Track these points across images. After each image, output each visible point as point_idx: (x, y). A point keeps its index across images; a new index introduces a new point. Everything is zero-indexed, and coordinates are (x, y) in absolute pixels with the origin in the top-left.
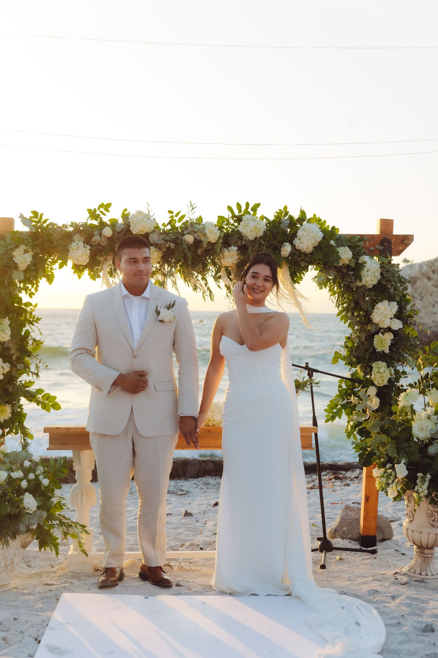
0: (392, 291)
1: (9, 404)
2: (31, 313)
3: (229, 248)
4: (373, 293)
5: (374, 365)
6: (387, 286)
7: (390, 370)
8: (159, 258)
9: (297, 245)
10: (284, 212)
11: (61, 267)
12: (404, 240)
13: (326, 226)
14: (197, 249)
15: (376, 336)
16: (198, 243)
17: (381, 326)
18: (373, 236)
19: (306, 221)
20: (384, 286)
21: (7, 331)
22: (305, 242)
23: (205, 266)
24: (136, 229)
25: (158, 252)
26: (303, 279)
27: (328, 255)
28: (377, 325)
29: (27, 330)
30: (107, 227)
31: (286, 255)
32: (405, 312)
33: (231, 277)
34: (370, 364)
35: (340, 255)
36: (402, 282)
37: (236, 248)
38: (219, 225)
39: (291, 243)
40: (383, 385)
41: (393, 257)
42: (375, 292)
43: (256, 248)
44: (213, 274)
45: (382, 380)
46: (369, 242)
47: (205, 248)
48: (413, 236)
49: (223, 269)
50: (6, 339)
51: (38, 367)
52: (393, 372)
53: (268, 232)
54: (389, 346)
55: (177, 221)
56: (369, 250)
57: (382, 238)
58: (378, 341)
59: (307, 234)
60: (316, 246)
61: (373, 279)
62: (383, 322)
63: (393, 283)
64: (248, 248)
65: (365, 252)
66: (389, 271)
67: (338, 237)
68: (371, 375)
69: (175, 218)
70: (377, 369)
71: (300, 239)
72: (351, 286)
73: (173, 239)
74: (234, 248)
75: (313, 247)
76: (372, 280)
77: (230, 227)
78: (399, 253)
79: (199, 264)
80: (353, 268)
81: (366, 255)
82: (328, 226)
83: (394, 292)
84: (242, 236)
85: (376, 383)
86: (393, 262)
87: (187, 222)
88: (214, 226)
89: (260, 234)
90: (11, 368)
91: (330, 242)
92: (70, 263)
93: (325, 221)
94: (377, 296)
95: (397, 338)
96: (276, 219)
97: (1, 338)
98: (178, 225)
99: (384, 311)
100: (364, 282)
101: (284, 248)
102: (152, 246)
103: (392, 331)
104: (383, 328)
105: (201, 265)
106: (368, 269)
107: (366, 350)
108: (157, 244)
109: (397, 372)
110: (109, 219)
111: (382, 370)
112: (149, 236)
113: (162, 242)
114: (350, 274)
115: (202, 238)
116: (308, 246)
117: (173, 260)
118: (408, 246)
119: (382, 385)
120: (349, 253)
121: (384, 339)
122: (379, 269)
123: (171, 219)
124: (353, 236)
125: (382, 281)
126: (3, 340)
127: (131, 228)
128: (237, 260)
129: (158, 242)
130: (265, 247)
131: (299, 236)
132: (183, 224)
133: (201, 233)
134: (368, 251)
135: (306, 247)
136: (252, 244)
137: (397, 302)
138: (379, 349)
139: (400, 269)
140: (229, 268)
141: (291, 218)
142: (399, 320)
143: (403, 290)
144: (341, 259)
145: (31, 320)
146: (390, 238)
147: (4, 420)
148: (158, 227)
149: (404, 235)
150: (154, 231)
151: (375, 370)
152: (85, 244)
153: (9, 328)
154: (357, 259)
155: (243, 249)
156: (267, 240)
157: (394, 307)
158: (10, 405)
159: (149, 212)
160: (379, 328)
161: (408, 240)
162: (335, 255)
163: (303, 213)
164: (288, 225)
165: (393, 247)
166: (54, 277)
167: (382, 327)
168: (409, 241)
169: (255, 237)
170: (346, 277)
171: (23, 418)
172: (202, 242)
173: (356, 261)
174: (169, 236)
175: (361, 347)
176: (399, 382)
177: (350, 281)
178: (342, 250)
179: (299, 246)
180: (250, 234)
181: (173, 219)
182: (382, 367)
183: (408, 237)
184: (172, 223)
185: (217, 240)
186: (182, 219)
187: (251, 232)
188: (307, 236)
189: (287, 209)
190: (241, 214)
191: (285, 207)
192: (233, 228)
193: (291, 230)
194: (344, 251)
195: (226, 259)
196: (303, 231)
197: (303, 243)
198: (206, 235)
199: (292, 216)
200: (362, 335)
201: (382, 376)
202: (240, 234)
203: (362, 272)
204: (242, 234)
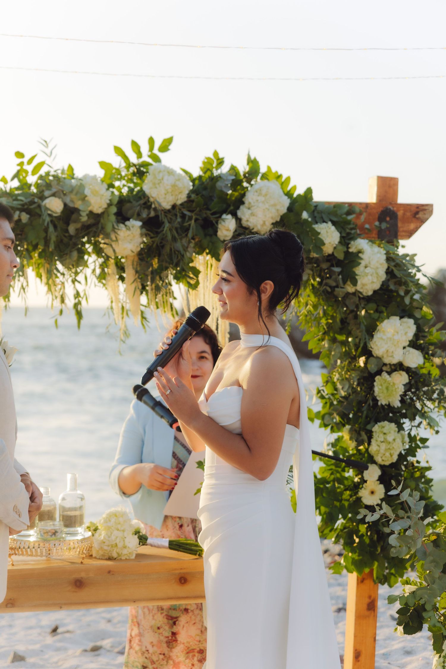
3: (127, 223)
4: (373, 306)
5: (376, 428)
6: (397, 292)
7: (402, 437)
9: (244, 219)
10: (215, 161)
12: (417, 213)
13: (290, 187)
14: (68, 224)
15: (377, 378)
16: (70, 213)
17: (387, 360)
18: (367, 206)
20: (392, 291)
22: (259, 214)
23: (81, 255)
28: (381, 359)
31: (226, 236)
34: (368, 427)
35: (322, 238)
37: (140, 224)
38: (108, 181)
39: (234, 214)
40: (390, 462)
41: (401, 242)
42: (376, 302)
43: (176, 224)
44: (97, 270)
45: (390, 454)
46: (362, 215)
47: (83, 222)
48: (431, 206)
49: (112, 261)
52: (406, 439)
54: (400, 396)
55: (30, 173)
56: (362, 228)
57: (381, 209)
58: (381, 385)
60: (277, 222)
61: (375, 280)
62: (390, 354)
66: (400, 266)
67: (313, 206)
68: (370, 445)
69: (26, 167)
70: (381, 435)
71: (249, 209)
72: (335, 294)
74: (136, 224)
75: (273, 223)
76: (373, 282)
77: (124, 185)
78: (410, 234)
79: (71, 252)
80: (339, 260)
81: (361, 238)
82: (294, 188)
83: (411, 303)
84: (149, 201)
85: (378, 459)
87: (48, 174)
88: (100, 182)
89: (182, 198)
91: (300, 214)
93: (288, 179)
94: (380, 312)
96: (205, 173)
98: (32, 179)
99: (393, 335)
100: (358, 286)
101: (223, 223)
103: (406, 368)
104: (390, 364)
105: (73, 254)
106: (366, 262)
107: (361, 403)
109: (412, 438)
111: (390, 438)
114: (334, 272)
115: (78, 204)
116: (264, 223)
118: (424, 223)
119: (387, 463)
120: (334, 234)
121: (392, 384)
122: (385, 262)
123: (19, 168)
124: (338, 206)
125: (388, 283)
128: (141, 244)
130: (193, 221)
131: (250, 203)
132: (41, 177)
133: (77, 194)
134: (360, 231)
135: (261, 223)
136: (169, 216)
137: (415, 319)
138: (383, 401)
140: (124, 260)
142: (416, 349)
146: (395, 209)
149: (418, 204)
151: (377, 437)
154: (347, 245)
155: (152, 225)
156: (195, 209)
157: (409, 327)
160: (382, 364)
161: (425, 212)
162: (313, 238)
163: (253, 163)
164: (231, 182)
165: (400, 224)
167: (388, 363)
168: (425, 214)
169: (172, 203)
170: (327, 277)
172: (79, 211)
173: (345, 249)
174: (16, 200)
175: (351, 397)
176: (414, 456)
177: (334, 284)
178: (323, 229)
179: (247, 221)
180: (165, 198)
181: (22, 167)
182: (390, 432)
183: (424, 208)
184: (21, 177)
185: (106, 209)
186: (39, 170)
187: (166, 194)
188: (263, 202)
189: (221, 156)
190: (141, 160)
191: (216, 154)
192: (129, 187)
193: (234, 193)
194: (327, 232)
195: (120, 242)
196: (256, 194)
197: (257, 216)
198: (86, 199)
199: (236, 167)
200: (353, 377)
201: (391, 448)
202: (147, 198)
203: (357, 268)
204: (149, 198)
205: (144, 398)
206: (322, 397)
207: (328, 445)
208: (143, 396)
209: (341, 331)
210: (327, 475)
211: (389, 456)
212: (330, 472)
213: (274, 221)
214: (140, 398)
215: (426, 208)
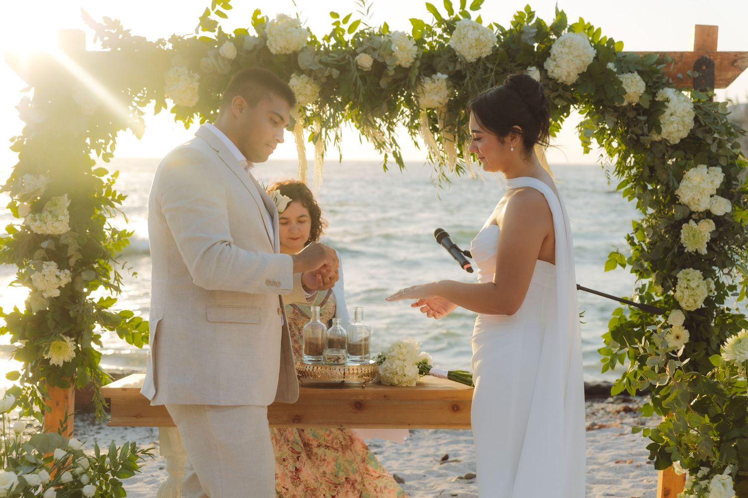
0: (714, 148)
1: (71, 337)
2: (109, 187)
3: (434, 76)
4: (680, 153)
5: (680, 275)
6: (705, 140)
7: (708, 284)
8: (315, 94)
9: (550, 70)
10: (527, 15)
11: (157, 110)
12: (735, 61)
13: (601, 37)
14: (380, 78)
15: (684, 225)
16: (379, 68)
17: (694, 208)
18: (682, 54)
19: (566, 29)
20: (699, 139)
21: (61, 217)
22: (564, 65)
23: (392, 107)
24: (276, 46)
25: (314, 85)
26: (561, 128)
27: (603, 86)
28: (687, 206)
29: (101, 215)
30: (227, 42)
32: (735, 185)
33: (437, 126)
35: (625, 87)
36: (731, 134)
37: (445, 76)
38: (418, 37)
39: (541, 67)
40: (695, 309)
41: (716, 91)
42: (684, 151)
43: (477, 77)
44: (408, 120)
45: (694, 300)
46: (675, 64)
47: (392, 76)
49: (423, 113)
50: (61, 231)
51: (119, 275)
52: (713, 286)
53: (500, 49)
54: (707, 243)
55: (347, 32)
56: (675, 78)
57: (697, 58)
58: (689, 233)
59: (566, 50)
60: (583, 72)
61: (681, 128)
62: (697, 202)
63: (716, 135)
64: (465, 77)
65: (668, 81)
66: (709, 115)
67: (621, 56)
68: (675, 291)
69: (342, 26)
70: (685, 281)
71: (555, 60)
72: (641, 141)
73: (338, 61)
74: (442, 77)
75: (579, 74)
76: (678, 130)
77: (436, 41)
78: (726, 83)
80: (646, 109)
81: (669, 87)
82: (606, 37)
83: (717, 151)
84: (456, 56)
85: (683, 305)
86: (715, 100)
87: (362, 32)
88: (408, 38)
89: (487, 51)
90: (73, 279)
91: (606, 65)
92: (170, 103)
93: (599, 30)
94: (688, 159)
95: (721, 229)
96: (515, 27)
97: (53, 229)
98: (348, 37)
99: (700, 183)
100: (664, 135)
102: (304, 75)
103: (713, 216)
104: (697, 212)
105: (385, 106)
106: (673, 111)
107: (667, 250)
108: (311, 70)
109: (719, 286)
110: (234, 30)
111: (693, 284)
112: (297, 56)
113: (317, 68)
114: (641, 120)
115: (387, 60)
116: (569, 73)
117: (339, 99)
118: (743, 71)
119: (693, 309)
120: (639, 84)
121: (698, 232)
122: (692, 110)
123: (335, 27)
124: (647, 56)
125: (697, 132)
126: (57, 232)
127: (268, 44)
128: (448, 96)
129: (311, 68)
130: (493, 73)
131: (554, 55)
132: (357, 36)
133: (384, 50)
134: (673, 80)
135: (566, 74)
136: (472, 69)
137: (722, 167)
138: (690, 248)
139: (728, 112)
140: (435, 111)
141: (539, 23)
142: (725, 197)
143: (733, 147)
144: (625, 93)
145: (110, 198)
146: (712, 57)
147: (64, 362)
148: (315, 42)
149: (736, 52)
150: (306, 48)
151: (682, 283)
152: (191, 72)
153: (66, 212)
154: (654, 95)
155: (456, 79)
156: (497, 62)
157: (717, 176)
158: (73, 339)
159: (298, 16)
160: (689, 212)
161: (744, 60)
162: (616, 87)
163: (561, 17)
164: (534, 35)
165: (716, 73)
166: (145, 127)
167: (695, 211)
168: (744, 62)
169: (477, 57)
170: (635, 126)
171: (96, 360)
172: (387, 65)
173: (651, 98)
174: (333, 57)
175: (658, 244)
176: (723, 303)
177: (640, 132)
178: (628, 78)
179: (553, 72)
180: (469, 52)
181: (338, 26)
182: (693, 279)
183: (743, 55)
184: (338, 35)
185: (413, 63)
186: (356, 29)
187: (470, 48)
188: (567, 54)
189: (532, 10)
190: (452, 17)
191: (528, 8)
192: (440, 42)
193: (541, 45)
194: (632, 81)
195: (426, 95)
196: (560, 45)
197: (561, 67)
198: (393, 54)
199: (542, 20)
200: (659, 224)
201: (695, 294)
202: (452, 52)
203: (662, 116)
204: (455, 52)
205: (443, 241)
206: (633, 244)
207: (636, 290)
208: (442, 238)
209: (651, 179)
210: (635, 319)
211: (693, 302)
212: (639, 316)
213: (580, 72)
214: (439, 240)
215: (746, 55)
